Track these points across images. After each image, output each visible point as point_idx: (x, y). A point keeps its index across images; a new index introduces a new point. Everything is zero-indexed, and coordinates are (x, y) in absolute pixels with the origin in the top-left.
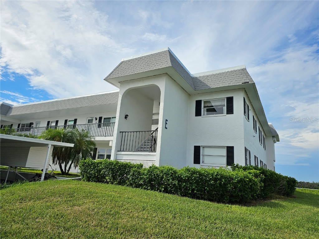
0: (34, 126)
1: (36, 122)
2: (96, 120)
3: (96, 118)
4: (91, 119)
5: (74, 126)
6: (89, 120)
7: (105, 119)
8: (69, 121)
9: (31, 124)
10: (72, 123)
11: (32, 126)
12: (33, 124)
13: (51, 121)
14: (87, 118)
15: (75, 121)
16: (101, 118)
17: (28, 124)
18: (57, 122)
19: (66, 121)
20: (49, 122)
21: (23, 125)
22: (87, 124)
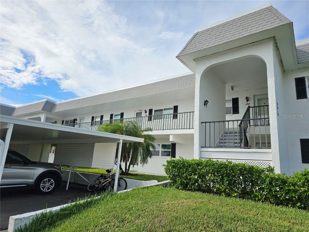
0: (78, 122)
1: (80, 118)
2: (146, 112)
3: (145, 111)
4: (139, 112)
5: (122, 120)
6: (137, 113)
7: (155, 111)
8: (115, 115)
9: (75, 120)
10: (119, 117)
11: (76, 122)
12: (77, 121)
13: (95, 116)
14: (135, 111)
15: (122, 115)
16: (151, 111)
17: (72, 121)
18: (102, 117)
19: (112, 116)
20: (93, 118)
21: (67, 121)
22: (135, 117)
